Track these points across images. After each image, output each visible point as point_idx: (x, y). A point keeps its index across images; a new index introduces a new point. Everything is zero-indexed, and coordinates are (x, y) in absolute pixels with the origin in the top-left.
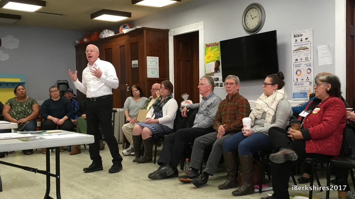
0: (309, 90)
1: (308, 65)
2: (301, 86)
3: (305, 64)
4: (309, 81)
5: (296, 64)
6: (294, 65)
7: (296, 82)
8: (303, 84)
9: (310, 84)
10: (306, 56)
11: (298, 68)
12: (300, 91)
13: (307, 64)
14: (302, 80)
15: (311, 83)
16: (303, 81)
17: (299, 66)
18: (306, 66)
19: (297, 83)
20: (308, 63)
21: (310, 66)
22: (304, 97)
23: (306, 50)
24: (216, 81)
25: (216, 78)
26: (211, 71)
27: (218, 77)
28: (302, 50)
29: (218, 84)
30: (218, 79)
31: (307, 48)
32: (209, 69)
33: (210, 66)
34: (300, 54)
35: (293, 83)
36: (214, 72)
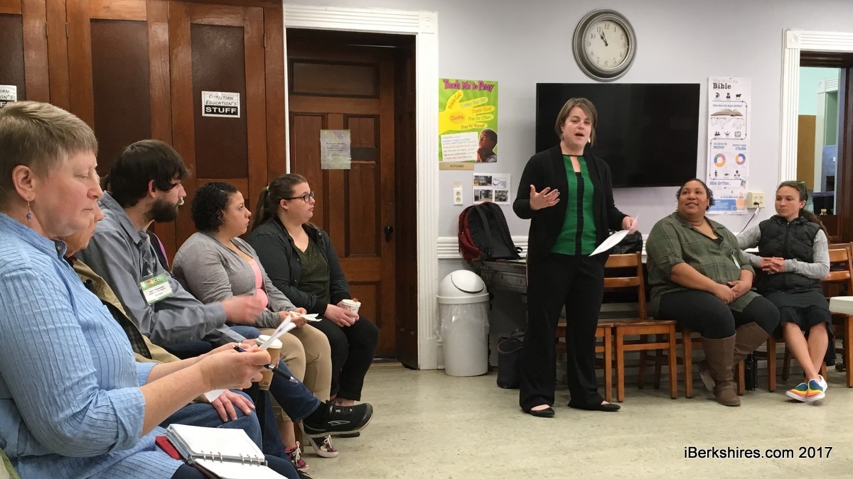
0: (739, 196)
1: (741, 147)
2: (723, 186)
3: (734, 145)
4: (740, 177)
5: (716, 141)
6: (711, 143)
7: (714, 179)
8: (727, 184)
9: (742, 184)
10: (737, 129)
13: (738, 145)
14: (726, 175)
15: (743, 182)
17: (720, 147)
18: (736, 149)
19: (717, 181)
20: (739, 142)
21: (744, 149)
22: (729, 209)
23: (736, 117)
24: (483, 184)
25: (483, 178)
26: (465, 155)
27: (489, 175)
28: (729, 117)
29: (490, 193)
30: (489, 180)
31: (738, 115)
32: (458, 152)
33: (462, 144)
34: (724, 124)
35: (709, 180)
36: (478, 161)
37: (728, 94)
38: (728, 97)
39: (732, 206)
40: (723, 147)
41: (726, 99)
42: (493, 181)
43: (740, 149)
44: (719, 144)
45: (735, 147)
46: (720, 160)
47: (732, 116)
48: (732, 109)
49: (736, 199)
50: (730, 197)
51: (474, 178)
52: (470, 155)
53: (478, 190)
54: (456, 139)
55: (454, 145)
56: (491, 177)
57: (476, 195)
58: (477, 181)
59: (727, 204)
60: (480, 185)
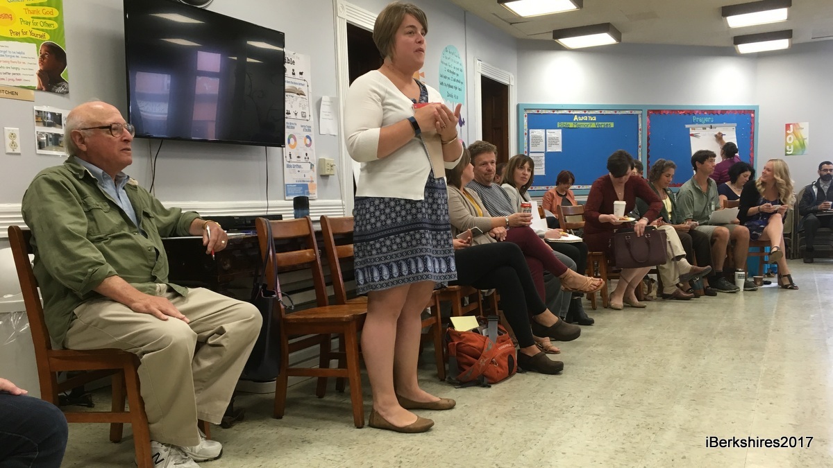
0: (310, 180)
1: (307, 128)
2: (297, 170)
3: (302, 126)
4: (309, 161)
5: (288, 121)
7: (289, 162)
8: (300, 167)
9: (311, 168)
10: (303, 109)
11: (291, 132)
12: (297, 181)
13: (305, 126)
14: (298, 157)
15: (312, 165)
16: (299, 159)
18: (304, 131)
19: (292, 164)
20: (305, 123)
21: (310, 131)
23: (301, 96)
24: (50, 125)
25: (47, 116)
26: (19, 77)
27: (57, 111)
28: (295, 95)
29: (59, 139)
30: (57, 120)
31: (303, 94)
33: (14, 59)
34: (292, 103)
35: (286, 163)
36: (39, 89)
37: (293, 70)
38: (294, 74)
39: (306, 191)
40: (293, 128)
41: (292, 76)
43: (306, 131)
44: (291, 123)
45: (302, 128)
46: (292, 141)
47: (298, 94)
48: (298, 87)
49: (308, 183)
50: (303, 181)
51: (35, 113)
53: (42, 133)
56: (60, 115)
57: (40, 139)
58: (40, 119)
59: (301, 188)
60: (44, 125)
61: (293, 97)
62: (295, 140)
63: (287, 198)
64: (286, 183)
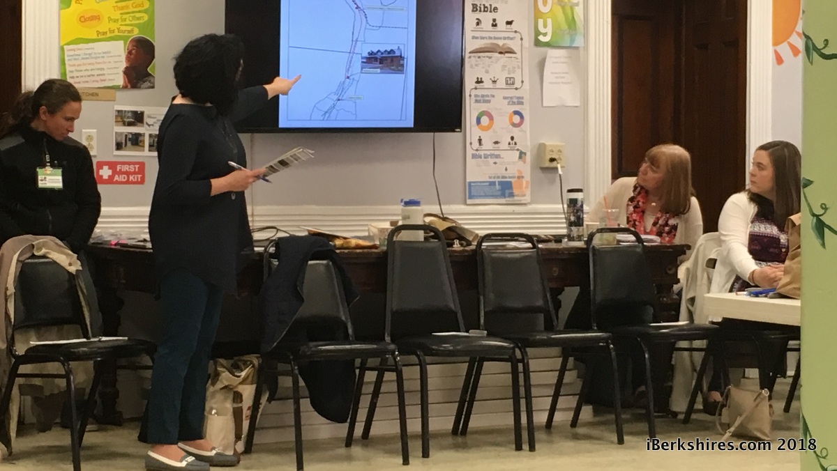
0: (517, 175)
1: (515, 100)
2: (491, 161)
3: (505, 98)
4: (517, 147)
5: (479, 92)
6: (470, 96)
7: (477, 150)
8: (498, 156)
9: (520, 158)
10: (509, 74)
11: (484, 107)
12: (490, 178)
13: (511, 98)
14: (496, 143)
15: (522, 155)
16: (497, 145)
17: (486, 101)
18: (509, 104)
19: (482, 153)
20: (512, 93)
21: (522, 103)
22: (503, 195)
23: (507, 55)
24: (130, 124)
25: (130, 115)
26: (102, 78)
27: (139, 109)
28: (497, 55)
29: (140, 139)
30: (138, 118)
31: (511, 52)
32: (93, 73)
33: (99, 60)
34: (489, 66)
35: (469, 152)
36: (125, 87)
37: (494, 20)
38: (494, 25)
39: (507, 192)
40: (489, 101)
41: (491, 28)
42: (146, 119)
43: (514, 103)
44: (483, 96)
45: (507, 101)
46: (485, 120)
47: (501, 53)
48: (501, 43)
49: (513, 180)
50: (503, 177)
51: (115, 114)
52: (111, 77)
53: (122, 133)
54: (90, 51)
55: (85, 61)
56: (142, 113)
57: (119, 140)
58: (119, 119)
59: (500, 187)
60: (124, 125)
61: (490, 58)
62: (491, 118)
63: (469, 201)
64: (468, 180)
